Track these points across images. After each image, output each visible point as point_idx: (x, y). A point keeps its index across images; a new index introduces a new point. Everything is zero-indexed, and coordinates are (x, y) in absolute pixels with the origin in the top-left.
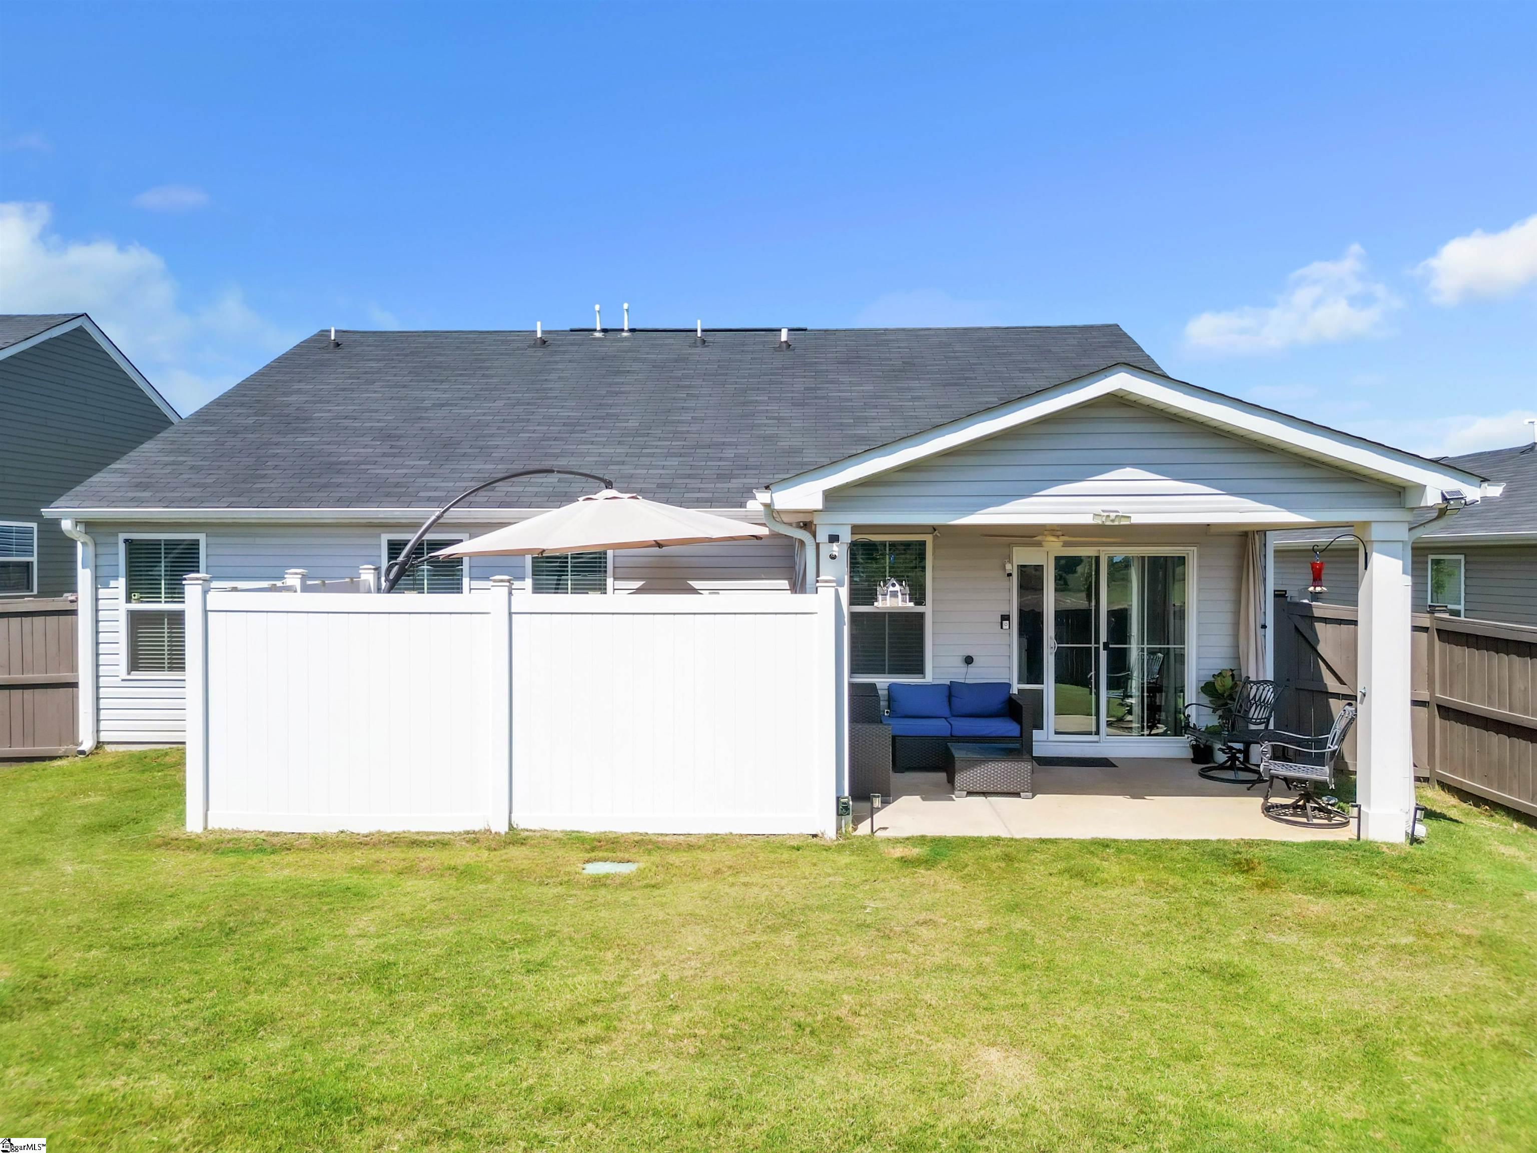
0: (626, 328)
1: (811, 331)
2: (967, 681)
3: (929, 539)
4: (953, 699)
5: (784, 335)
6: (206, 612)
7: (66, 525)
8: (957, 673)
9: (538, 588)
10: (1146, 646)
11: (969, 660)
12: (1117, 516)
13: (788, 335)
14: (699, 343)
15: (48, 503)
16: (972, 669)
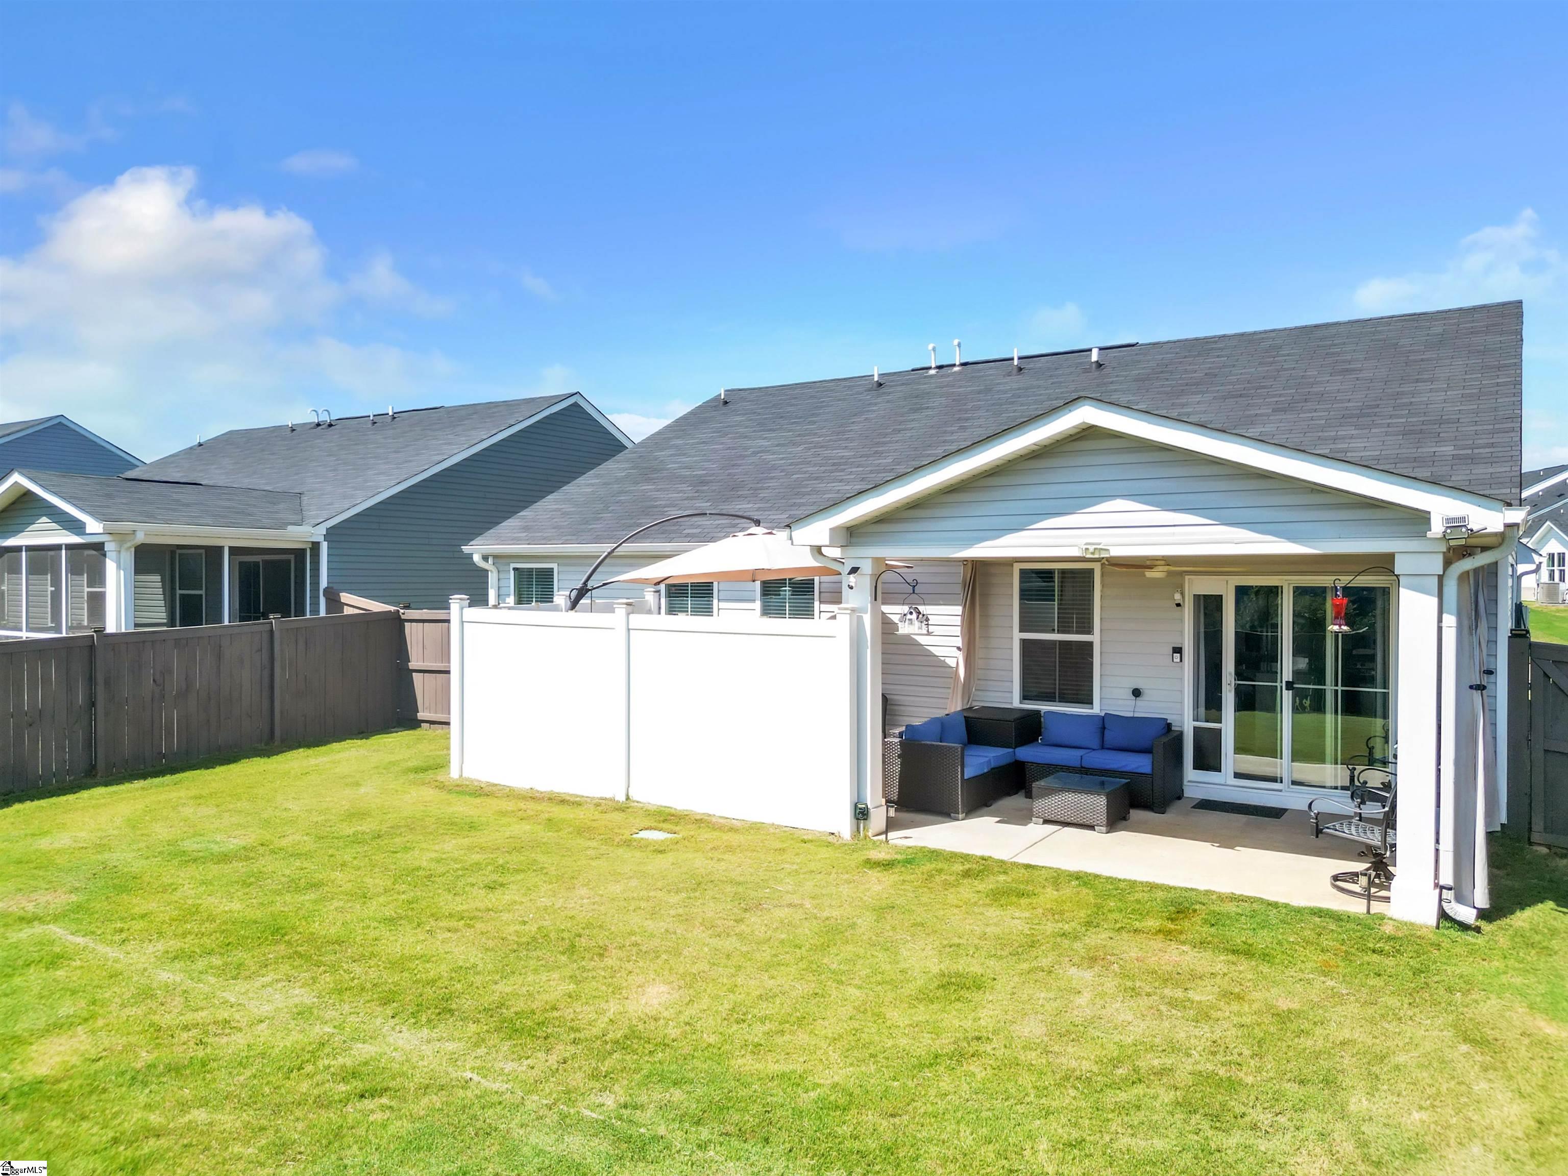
0: (958, 363)
1: (1142, 345)
2: (1136, 715)
3: (1097, 567)
4: (1106, 732)
5: (1095, 356)
6: (462, 622)
7: (476, 558)
8: (1125, 707)
9: (766, 611)
10: (1340, 688)
11: (1137, 693)
12: (1095, 549)
13: (1099, 354)
14: (1015, 371)
15: (467, 541)
16: (1140, 702)
